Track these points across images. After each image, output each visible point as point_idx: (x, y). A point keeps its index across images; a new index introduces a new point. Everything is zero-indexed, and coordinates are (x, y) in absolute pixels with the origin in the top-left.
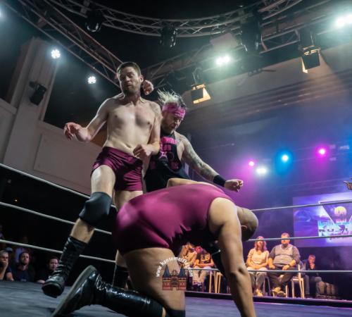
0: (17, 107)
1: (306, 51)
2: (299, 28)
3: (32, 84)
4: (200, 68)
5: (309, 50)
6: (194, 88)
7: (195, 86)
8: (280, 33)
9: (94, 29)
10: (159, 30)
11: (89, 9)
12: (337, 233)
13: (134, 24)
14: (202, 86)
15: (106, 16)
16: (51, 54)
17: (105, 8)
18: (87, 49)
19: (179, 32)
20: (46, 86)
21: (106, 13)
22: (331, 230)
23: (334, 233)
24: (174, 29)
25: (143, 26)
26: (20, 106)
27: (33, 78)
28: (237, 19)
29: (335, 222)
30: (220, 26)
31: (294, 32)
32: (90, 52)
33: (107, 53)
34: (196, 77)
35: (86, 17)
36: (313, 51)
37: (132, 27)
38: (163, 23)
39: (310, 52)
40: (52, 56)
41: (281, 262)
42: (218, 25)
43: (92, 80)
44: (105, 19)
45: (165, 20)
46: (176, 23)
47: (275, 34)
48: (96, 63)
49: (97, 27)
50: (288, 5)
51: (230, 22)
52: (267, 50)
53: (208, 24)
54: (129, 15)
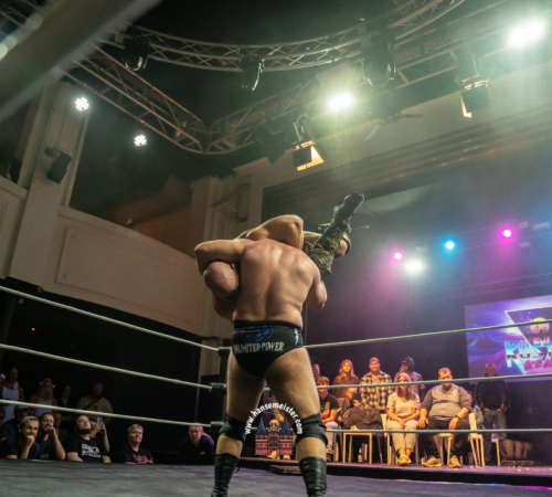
0: (28, 187)
1: (467, 83)
2: (455, 48)
3: (48, 152)
4: (306, 115)
5: (472, 82)
6: (298, 147)
7: (299, 143)
8: (427, 56)
9: (136, 67)
10: (237, 62)
11: (127, 36)
12: (535, 359)
13: (198, 56)
14: (310, 143)
15: (154, 46)
16: (75, 105)
17: (152, 32)
18: (131, 93)
19: (268, 63)
20: (70, 154)
21: (154, 39)
22: (525, 355)
23: (531, 359)
24: (258, 60)
25: (211, 57)
26: (33, 186)
27: (50, 142)
28: (356, 41)
29: (532, 343)
30: (330, 52)
31: (448, 54)
32: (136, 97)
33: (162, 98)
34: (299, 129)
35: (123, 48)
36: (477, 84)
37: (196, 60)
38: (243, 51)
39: (473, 85)
40: (77, 107)
41: (443, 413)
42: (327, 50)
43: (140, 140)
44: (152, 50)
45: (245, 46)
46: (261, 49)
47: (420, 58)
48: (145, 114)
49: (140, 64)
50: (433, 16)
51: (344, 45)
52: (407, 83)
53: (312, 49)
54: (189, 41)
